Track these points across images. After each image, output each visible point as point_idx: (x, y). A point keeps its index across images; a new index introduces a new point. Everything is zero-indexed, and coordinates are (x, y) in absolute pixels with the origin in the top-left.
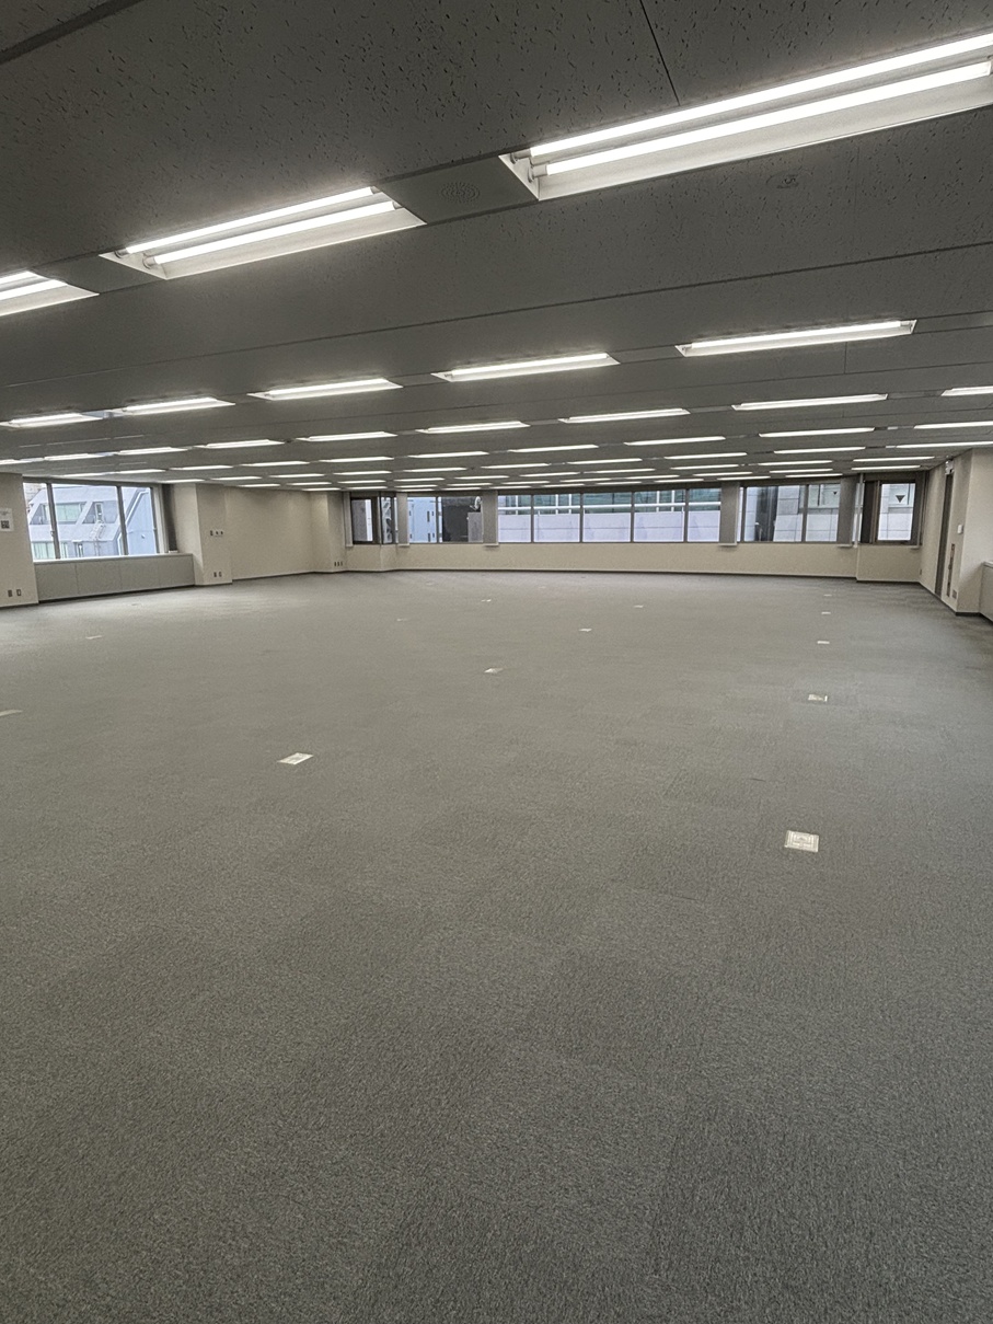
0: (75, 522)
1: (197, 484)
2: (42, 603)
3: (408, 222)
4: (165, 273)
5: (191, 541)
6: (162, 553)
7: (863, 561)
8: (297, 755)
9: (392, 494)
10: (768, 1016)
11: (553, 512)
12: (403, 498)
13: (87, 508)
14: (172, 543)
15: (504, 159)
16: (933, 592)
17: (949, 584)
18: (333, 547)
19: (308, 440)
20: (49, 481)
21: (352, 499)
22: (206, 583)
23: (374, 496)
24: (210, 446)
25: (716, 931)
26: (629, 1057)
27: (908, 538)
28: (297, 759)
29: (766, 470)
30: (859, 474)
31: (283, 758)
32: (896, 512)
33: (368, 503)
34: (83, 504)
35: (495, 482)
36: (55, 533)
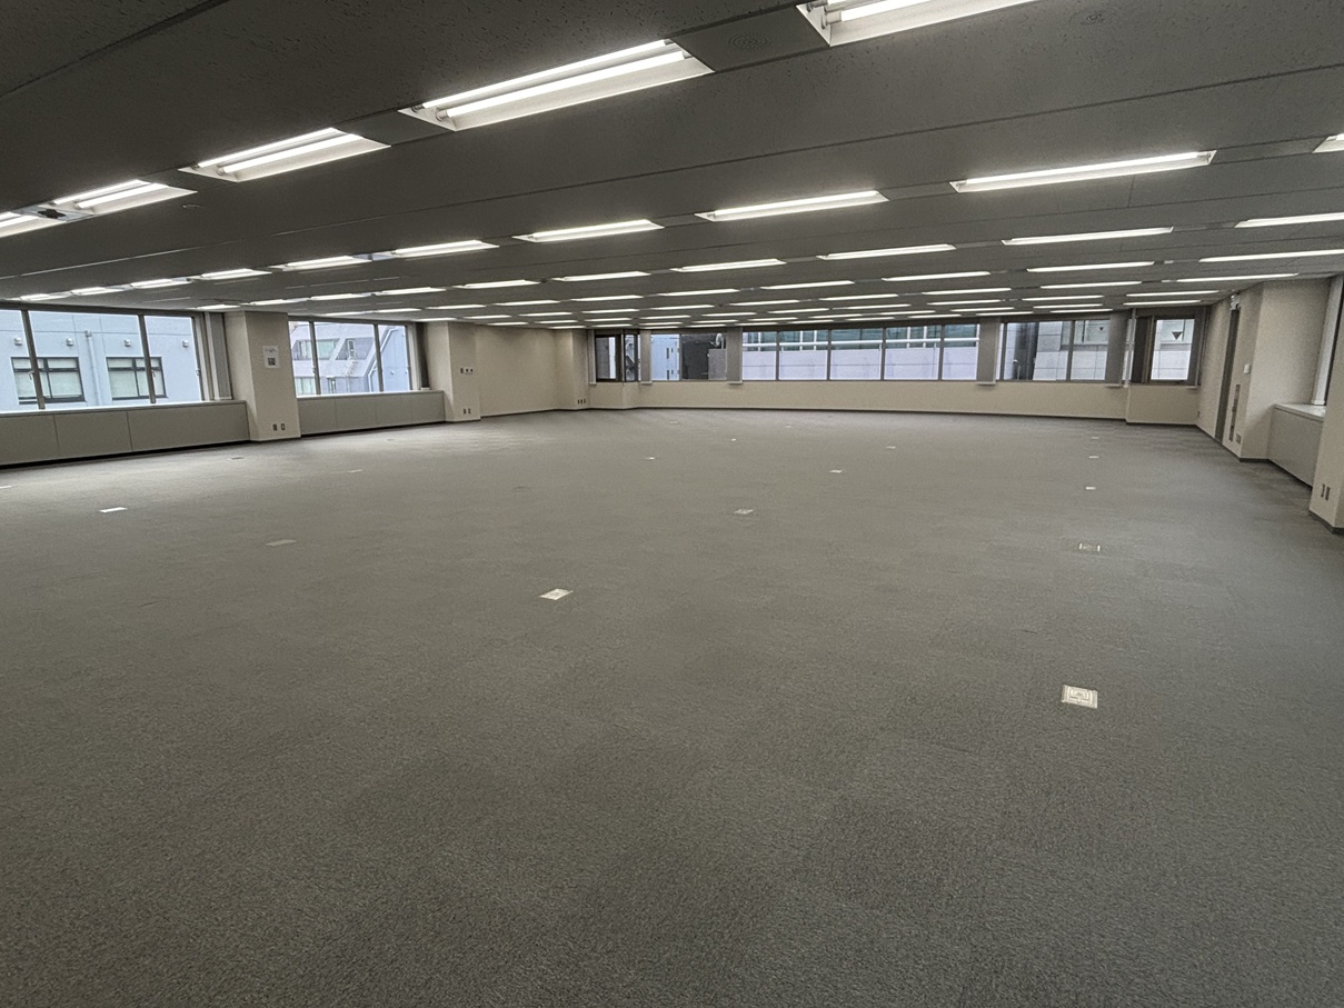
0: (328, 359)
1: (449, 322)
2: (305, 437)
3: (698, 70)
4: (455, 125)
5: (443, 378)
6: (415, 390)
7: (1134, 403)
8: (557, 591)
9: (636, 332)
10: (1053, 873)
11: (797, 348)
12: (647, 335)
13: (340, 345)
14: (426, 380)
15: (802, 8)
16: (1213, 436)
17: (1232, 427)
18: (577, 385)
19: (563, 279)
20: (312, 320)
21: (596, 337)
22: (455, 420)
23: (619, 334)
24: (468, 286)
25: (993, 785)
26: (909, 904)
27: (1185, 378)
28: (557, 595)
29: (1030, 306)
30: (1131, 309)
31: (543, 593)
32: (1170, 349)
33: (612, 341)
34: (337, 341)
35: (742, 319)
36: (316, 370)
